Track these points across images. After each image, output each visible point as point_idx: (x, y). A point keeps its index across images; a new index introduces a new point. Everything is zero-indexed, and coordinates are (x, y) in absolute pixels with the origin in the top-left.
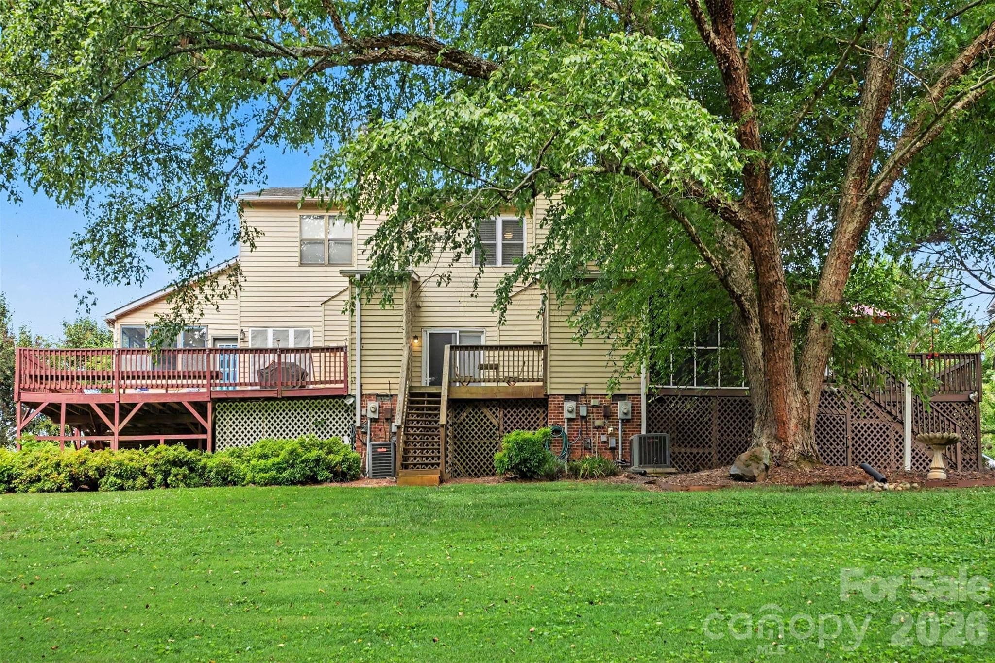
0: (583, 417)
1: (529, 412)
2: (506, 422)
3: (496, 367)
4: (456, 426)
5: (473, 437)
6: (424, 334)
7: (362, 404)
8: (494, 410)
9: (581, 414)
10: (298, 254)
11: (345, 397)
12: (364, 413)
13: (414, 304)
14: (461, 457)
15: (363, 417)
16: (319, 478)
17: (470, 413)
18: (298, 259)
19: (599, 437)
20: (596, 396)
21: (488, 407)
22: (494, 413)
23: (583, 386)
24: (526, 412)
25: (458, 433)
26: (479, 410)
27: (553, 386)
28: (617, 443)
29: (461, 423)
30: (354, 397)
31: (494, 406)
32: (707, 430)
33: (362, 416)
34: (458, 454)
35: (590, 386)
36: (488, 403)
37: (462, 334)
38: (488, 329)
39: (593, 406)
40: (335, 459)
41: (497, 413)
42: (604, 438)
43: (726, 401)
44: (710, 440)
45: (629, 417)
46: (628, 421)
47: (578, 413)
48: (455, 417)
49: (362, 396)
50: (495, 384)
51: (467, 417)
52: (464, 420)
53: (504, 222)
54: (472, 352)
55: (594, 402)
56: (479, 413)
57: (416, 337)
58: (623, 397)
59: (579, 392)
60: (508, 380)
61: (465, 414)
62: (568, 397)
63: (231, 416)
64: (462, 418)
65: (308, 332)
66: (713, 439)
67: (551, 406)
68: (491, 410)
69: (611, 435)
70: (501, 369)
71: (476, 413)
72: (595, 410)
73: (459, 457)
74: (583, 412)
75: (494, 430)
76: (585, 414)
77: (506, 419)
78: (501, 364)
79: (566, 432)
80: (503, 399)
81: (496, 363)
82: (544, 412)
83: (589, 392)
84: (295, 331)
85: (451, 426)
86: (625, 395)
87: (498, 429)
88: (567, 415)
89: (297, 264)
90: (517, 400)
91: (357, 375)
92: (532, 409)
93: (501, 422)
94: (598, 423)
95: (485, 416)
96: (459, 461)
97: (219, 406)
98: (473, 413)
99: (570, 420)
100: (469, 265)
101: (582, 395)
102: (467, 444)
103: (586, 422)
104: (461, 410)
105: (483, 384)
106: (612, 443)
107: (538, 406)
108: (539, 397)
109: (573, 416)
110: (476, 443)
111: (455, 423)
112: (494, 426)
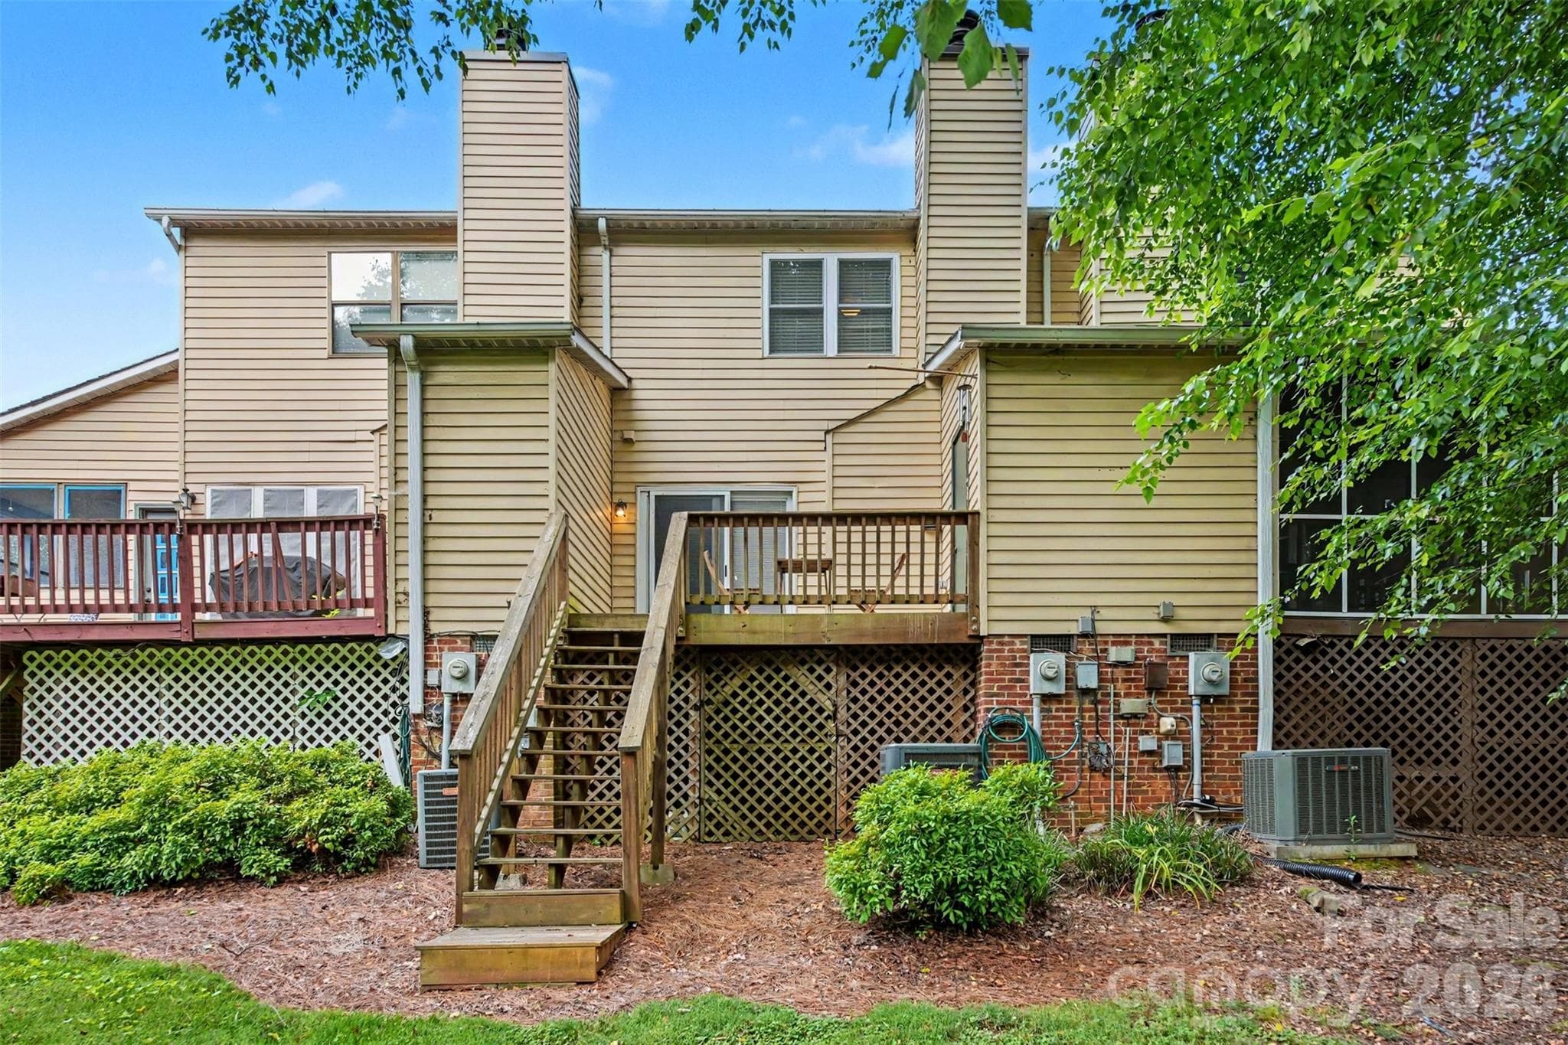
0: (1086, 692)
1: (923, 676)
2: (855, 700)
3: (828, 566)
4: (709, 709)
5: (760, 735)
6: (642, 499)
7: (426, 657)
8: (820, 670)
9: (1081, 684)
10: (326, 333)
11: (379, 640)
12: (433, 680)
13: (617, 437)
14: (726, 785)
15: (428, 690)
16: (244, 871)
17: (752, 679)
18: (327, 343)
19: (1133, 740)
20: (1122, 640)
21: (803, 663)
22: (820, 678)
23: (1087, 613)
24: (914, 676)
25: (718, 727)
26: (778, 671)
27: (996, 614)
28: (1187, 755)
29: (726, 703)
30: (405, 639)
31: (820, 662)
32: (1446, 720)
33: (426, 686)
34: (718, 776)
35: (1105, 614)
36: (803, 654)
37: (737, 498)
38: (802, 487)
39: (1116, 664)
40: (304, 813)
41: (829, 678)
42: (1147, 743)
43: (1501, 650)
44: (1455, 745)
45: (1225, 690)
46: (1218, 699)
47: (1071, 679)
48: (709, 687)
49: (428, 638)
50: (822, 610)
51: (743, 687)
52: (735, 695)
53: (843, 264)
54: (753, 531)
55: (1115, 654)
56: (777, 679)
57: (621, 505)
58: (1203, 641)
59: (1074, 629)
60: (863, 599)
61: (737, 682)
62: (1042, 642)
63: (66, 682)
64: (728, 690)
65: (354, 492)
66: (1464, 744)
67: (989, 663)
68: (812, 670)
69: (1169, 735)
70: (841, 570)
71: (769, 679)
72: (1120, 673)
73: (719, 784)
74: (1088, 676)
75: (820, 719)
76: (1094, 684)
77: (855, 692)
78: (841, 559)
79: (1036, 726)
80: (847, 647)
81: (828, 554)
82: (965, 676)
83: (1102, 628)
84: (320, 493)
85: (696, 708)
86: (1209, 636)
87: (833, 717)
88: (1036, 685)
89: (325, 354)
90: (887, 649)
91: (414, 586)
92: (932, 668)
93: (843, 701)
94: (1128, 705)
95: (795, 686)
96: (719, 792)
97: (32, 659)
98: (761, 679)
99: (1046, 698)
100: (758, 354)
101: (1084, 635)
102: (743, 752)
103: (1096, 702)
104: (726, 671)
105: (790, 609)
106: (1173, 754)
107: (949, 661)
108: (953, 640)
109: (1059, 689)
110: (769, 750)
111: (709, 702)
112: (821, 710)
